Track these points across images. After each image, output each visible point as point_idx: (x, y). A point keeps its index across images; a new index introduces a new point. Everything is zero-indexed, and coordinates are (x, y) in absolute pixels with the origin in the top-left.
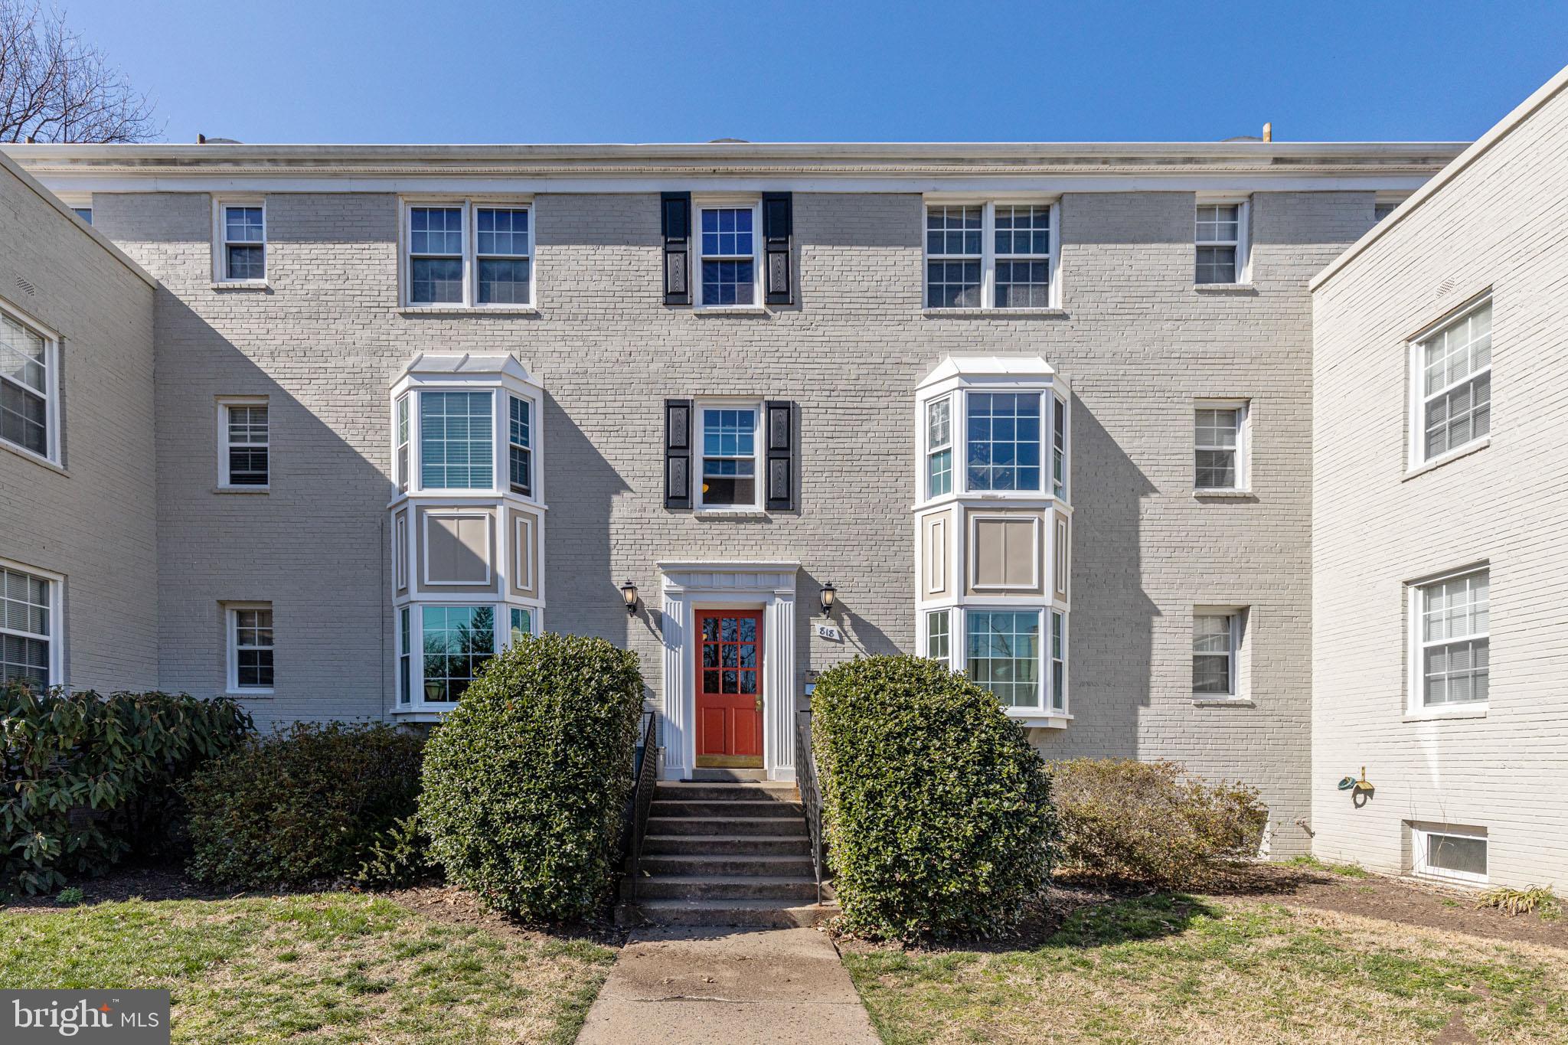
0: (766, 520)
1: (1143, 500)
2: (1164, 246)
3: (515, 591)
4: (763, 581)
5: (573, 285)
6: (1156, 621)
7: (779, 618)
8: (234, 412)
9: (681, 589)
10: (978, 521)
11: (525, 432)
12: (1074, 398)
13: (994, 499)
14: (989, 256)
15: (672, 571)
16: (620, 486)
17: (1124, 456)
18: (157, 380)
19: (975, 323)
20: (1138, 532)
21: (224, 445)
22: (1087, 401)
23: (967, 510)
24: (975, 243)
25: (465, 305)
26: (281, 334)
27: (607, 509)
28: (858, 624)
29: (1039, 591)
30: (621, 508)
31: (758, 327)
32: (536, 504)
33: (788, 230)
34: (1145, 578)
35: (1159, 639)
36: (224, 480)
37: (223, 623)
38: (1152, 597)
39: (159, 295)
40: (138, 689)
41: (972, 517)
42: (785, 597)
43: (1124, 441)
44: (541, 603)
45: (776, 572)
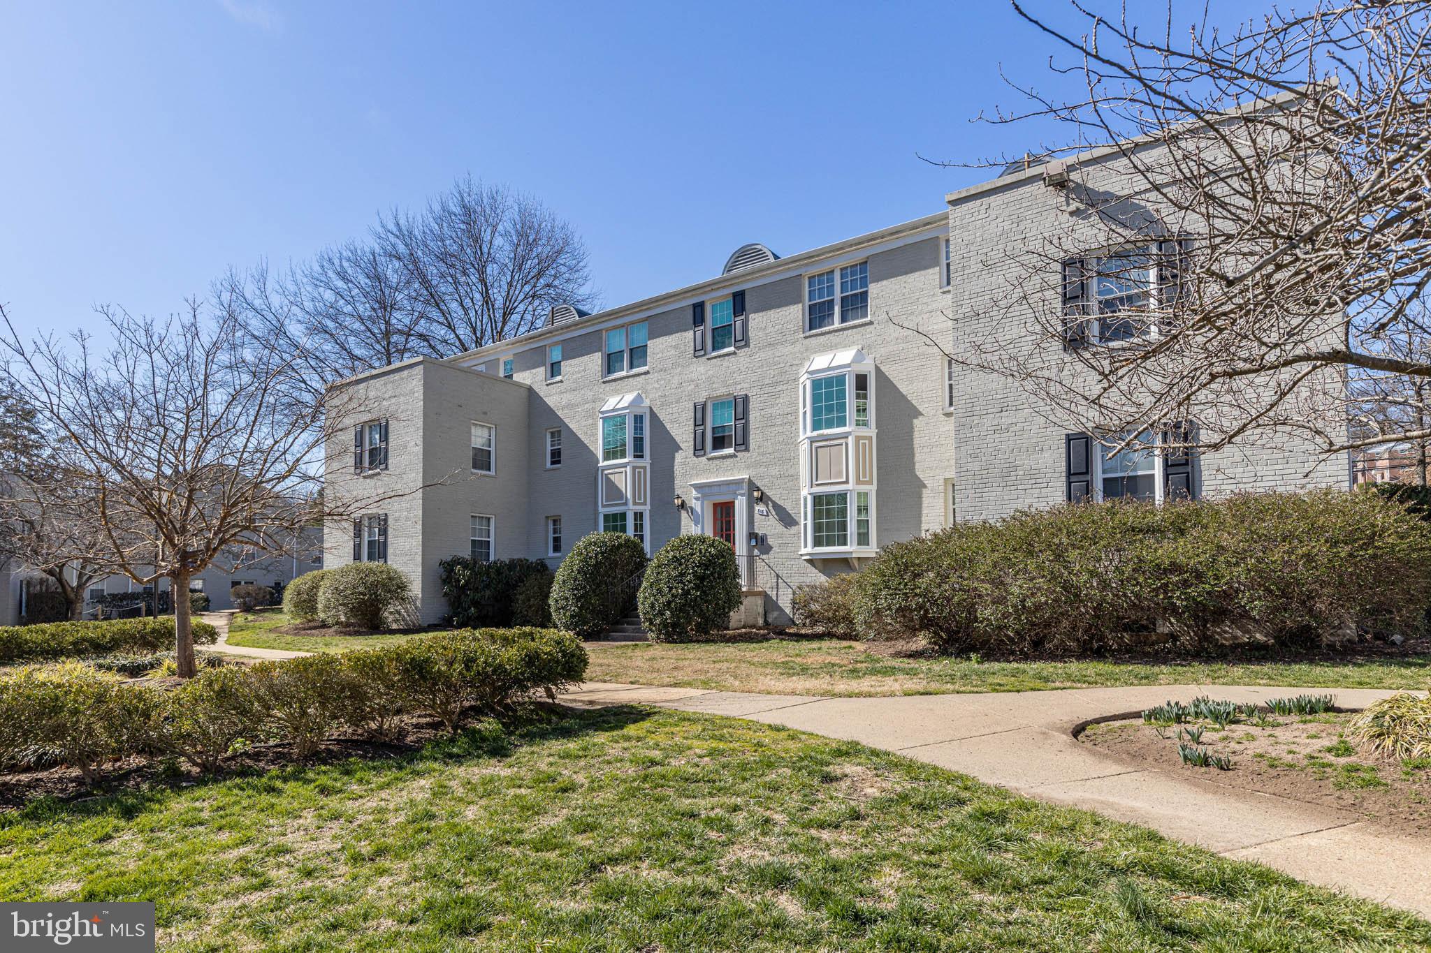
0: (735, 456)
1: (915, 421)
2: (923, 272)
3: (635, 503)
4: (733, 487)
5: (660, 355)
6: (924, 491)
7: (741, 505)
8: (552, 434)
9: (699, 495)
10: (817, 448)
11: (641, 429)
12: (877, 369)
13: (822, 435)
14: (838, 296)
15: (698, 487)
16: (678, 448)
17: (903, 396)
18: (529, 426)
19: (827, 336)
20: (912, 439)
21: (549, 448)
22: (883, 368)
23: (812, 442)
24: (831, 289)
25: (624, 373)
26: (566, 398)
27: (673, 458)
28: (776, 506)
29: (847, 482)
30: (679, 457)
31: (732, 359)
32: (646, 462)
33: (743, 309)
34: (917, 466)
35: (926, 501)
36: (548, 464)
37: (547, 525)
38: (921, 476)
39: (530, 390)
40: (516, 557)
41: (815, 445)
42: (742, 495)
43: (903, 388)
44: (648, 507)
45: (738, 483)
